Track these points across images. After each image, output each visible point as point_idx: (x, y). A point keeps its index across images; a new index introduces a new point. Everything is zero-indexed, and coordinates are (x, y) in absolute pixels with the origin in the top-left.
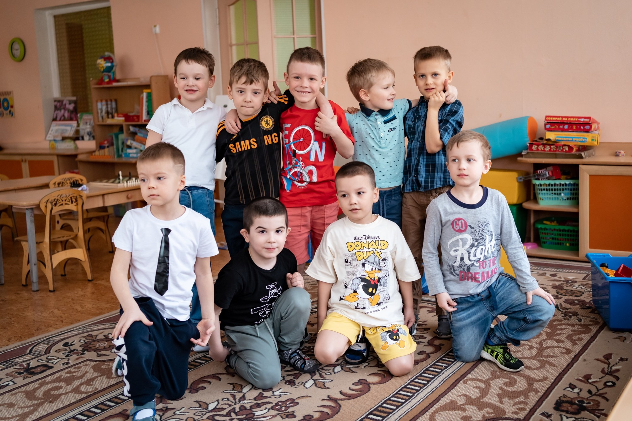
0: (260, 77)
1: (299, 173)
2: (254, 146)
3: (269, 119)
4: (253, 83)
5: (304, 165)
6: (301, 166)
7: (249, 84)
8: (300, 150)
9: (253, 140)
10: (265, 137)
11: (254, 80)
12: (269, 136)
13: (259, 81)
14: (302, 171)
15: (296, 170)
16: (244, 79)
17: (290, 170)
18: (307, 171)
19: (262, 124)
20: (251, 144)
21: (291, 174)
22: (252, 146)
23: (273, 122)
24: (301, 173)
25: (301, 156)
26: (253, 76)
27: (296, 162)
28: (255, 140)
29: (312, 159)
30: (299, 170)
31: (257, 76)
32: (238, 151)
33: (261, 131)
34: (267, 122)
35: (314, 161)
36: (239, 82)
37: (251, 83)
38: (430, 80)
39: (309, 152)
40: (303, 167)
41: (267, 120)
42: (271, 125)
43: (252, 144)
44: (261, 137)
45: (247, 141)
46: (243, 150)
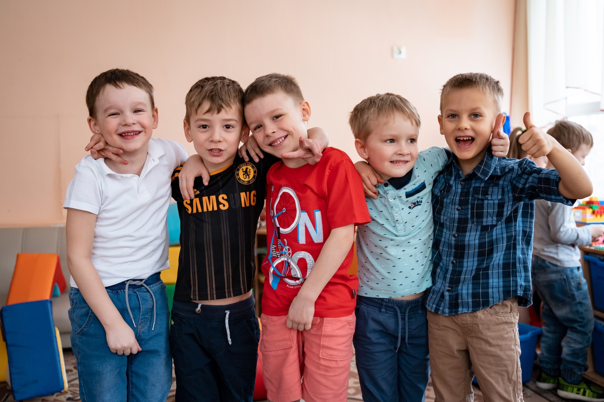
0: (232, 101)
1: (287, 264)
2: (224, 206)
3: (250, 167)
4: (223, 110)
5: (291, 252)
6: (288, 252)
7: (216, 112)
8: (284, 228)
9: (222, 197)
10: (243, 195)
11: (224, 105)
12: (248, 193)
13: (231, 107)
14: (289, 261)
15: (283, 259)
16: (206, 105)
17: (274, 259)
18: (296, 261)
19: (238, 175)
20: (218, 203)
21: (274, 266)
22: (221, 207)
23: (255, 172)
24: (289, 263)
25: (287, 236)
26: (222, 99)
27: (282, 246)
28: (225, 197)
29: (302, 240)
30: (286, 259)
31: (228, 98)
32: (195, 211)
33: (237, 185)
34: (246, 173)
35: (304, 243)
36: (199, 111)
37: (219, 111)
38: (466, 123)
39: (296, 230)
40: (289, 254)
41: (247, 169)
42: (251, 176)
43: (221, 203)
44: (236, 195)
45: (213, 198)
46: (205, 210)
